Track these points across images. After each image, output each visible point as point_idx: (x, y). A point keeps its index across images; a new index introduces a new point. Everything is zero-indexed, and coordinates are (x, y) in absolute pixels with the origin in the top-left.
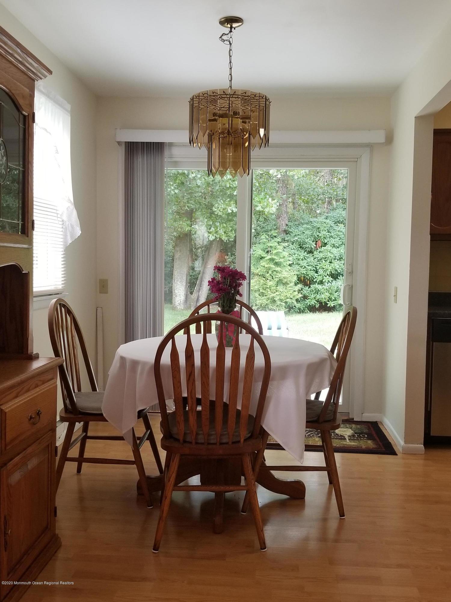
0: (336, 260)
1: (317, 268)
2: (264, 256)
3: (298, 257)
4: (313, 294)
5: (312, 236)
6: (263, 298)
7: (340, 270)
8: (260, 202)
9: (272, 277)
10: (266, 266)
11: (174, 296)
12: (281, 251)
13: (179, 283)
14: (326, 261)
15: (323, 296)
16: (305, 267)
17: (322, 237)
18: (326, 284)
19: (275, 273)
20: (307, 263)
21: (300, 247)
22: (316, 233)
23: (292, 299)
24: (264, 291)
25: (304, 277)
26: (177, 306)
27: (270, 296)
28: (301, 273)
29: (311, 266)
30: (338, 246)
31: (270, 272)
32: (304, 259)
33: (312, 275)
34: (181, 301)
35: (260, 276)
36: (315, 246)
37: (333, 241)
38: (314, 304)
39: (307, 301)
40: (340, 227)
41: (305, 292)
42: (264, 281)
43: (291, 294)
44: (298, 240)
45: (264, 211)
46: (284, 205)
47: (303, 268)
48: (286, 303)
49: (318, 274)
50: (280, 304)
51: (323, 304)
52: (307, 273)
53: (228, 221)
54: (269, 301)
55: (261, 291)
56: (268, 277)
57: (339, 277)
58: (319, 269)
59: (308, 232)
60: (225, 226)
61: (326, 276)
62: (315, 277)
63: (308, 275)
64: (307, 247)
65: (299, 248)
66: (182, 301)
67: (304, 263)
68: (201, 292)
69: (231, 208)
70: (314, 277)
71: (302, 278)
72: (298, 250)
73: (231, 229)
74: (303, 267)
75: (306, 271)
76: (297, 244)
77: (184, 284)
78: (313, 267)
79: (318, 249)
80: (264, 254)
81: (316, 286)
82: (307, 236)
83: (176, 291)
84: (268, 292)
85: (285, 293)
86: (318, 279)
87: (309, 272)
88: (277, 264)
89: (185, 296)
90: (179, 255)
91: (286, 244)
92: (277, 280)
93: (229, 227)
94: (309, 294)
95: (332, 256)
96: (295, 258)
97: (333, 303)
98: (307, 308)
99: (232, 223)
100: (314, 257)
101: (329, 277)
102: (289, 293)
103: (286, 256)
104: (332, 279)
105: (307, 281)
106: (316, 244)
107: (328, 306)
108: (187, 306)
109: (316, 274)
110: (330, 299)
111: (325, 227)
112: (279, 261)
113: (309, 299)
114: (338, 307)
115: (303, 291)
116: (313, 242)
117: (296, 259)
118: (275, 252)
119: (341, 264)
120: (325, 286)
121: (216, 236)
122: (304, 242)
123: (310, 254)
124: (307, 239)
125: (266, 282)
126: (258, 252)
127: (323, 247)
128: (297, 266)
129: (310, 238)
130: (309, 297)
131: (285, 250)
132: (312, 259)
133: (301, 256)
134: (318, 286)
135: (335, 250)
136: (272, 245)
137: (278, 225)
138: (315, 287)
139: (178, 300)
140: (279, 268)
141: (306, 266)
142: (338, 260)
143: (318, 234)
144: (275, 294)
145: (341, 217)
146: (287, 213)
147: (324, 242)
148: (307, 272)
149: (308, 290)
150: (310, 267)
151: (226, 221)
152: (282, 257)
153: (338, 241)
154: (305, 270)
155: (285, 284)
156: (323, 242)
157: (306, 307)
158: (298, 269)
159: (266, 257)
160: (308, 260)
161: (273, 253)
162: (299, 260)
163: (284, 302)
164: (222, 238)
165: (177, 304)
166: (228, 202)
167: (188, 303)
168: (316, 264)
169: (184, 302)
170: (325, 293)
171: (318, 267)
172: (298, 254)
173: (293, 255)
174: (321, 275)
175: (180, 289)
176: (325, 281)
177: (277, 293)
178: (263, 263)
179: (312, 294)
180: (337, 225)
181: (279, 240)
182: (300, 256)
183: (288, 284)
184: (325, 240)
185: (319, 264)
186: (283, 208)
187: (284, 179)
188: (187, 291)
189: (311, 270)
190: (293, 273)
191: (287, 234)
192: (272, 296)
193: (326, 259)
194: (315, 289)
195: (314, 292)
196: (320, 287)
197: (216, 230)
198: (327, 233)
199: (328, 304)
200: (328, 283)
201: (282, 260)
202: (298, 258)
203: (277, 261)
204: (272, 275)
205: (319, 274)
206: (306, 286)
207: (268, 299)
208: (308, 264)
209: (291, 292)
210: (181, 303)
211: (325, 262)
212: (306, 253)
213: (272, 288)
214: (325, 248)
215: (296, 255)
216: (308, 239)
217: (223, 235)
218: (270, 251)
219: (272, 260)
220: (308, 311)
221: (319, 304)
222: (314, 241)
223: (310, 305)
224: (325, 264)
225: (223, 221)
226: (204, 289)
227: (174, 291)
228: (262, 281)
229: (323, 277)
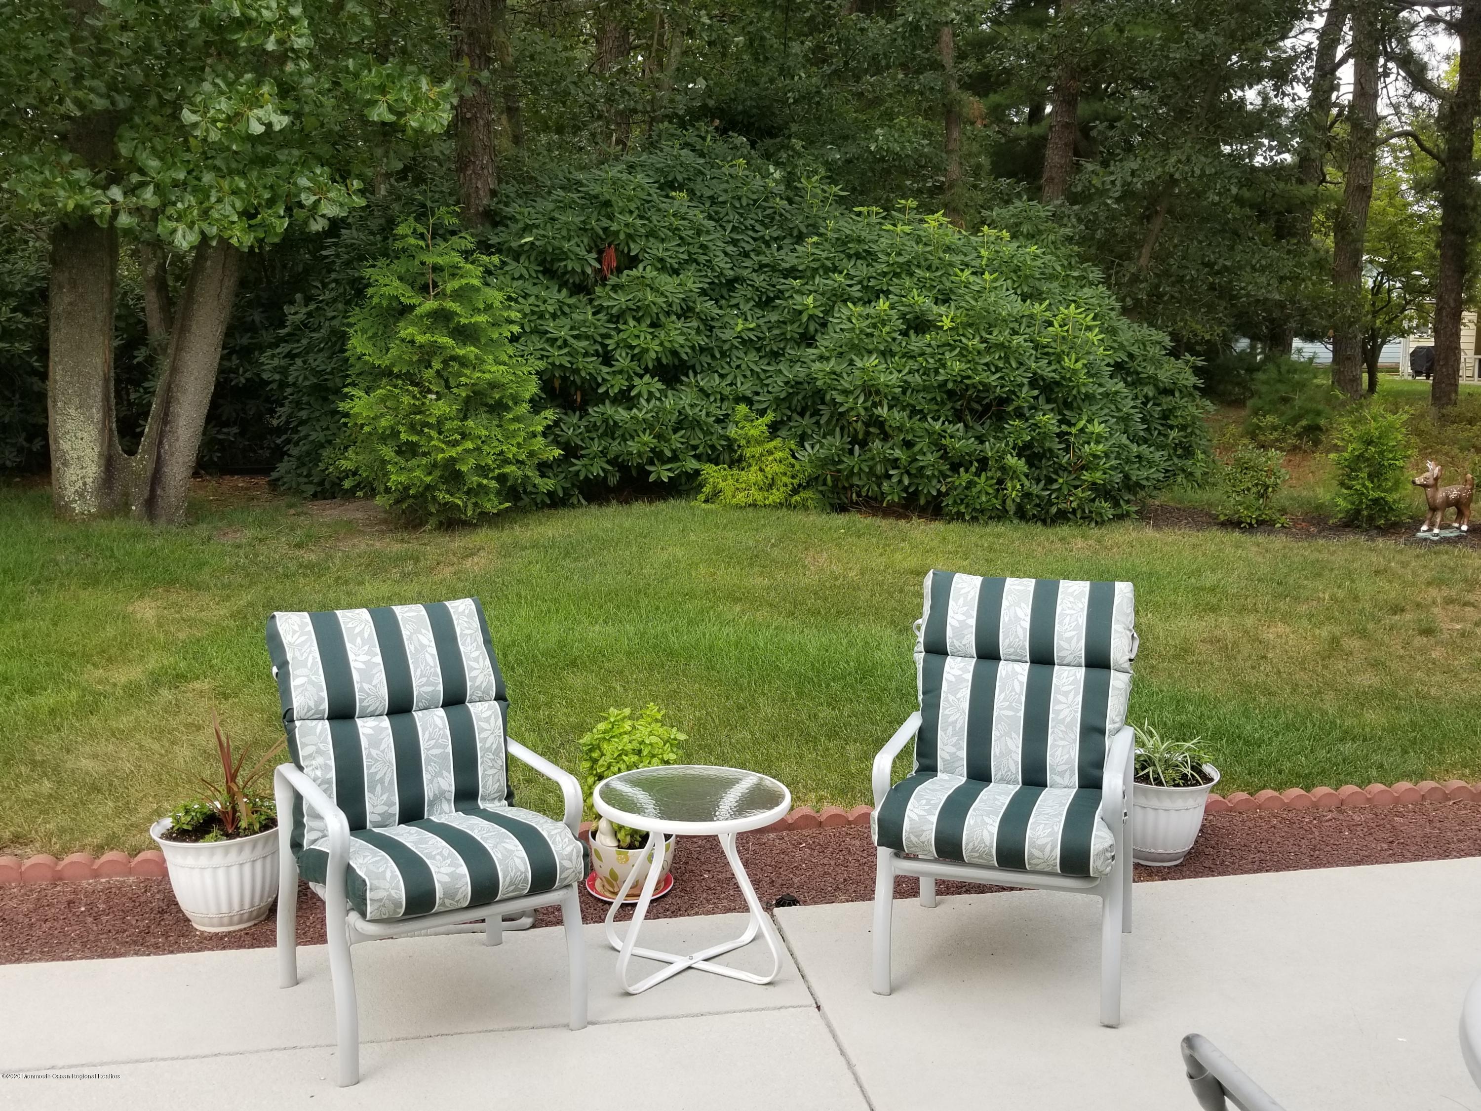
0: (674, 318)
1: (610, 348)
2: (412, 301)
3: (538, 306)
4: (596, 440)
5: (585, 230)
6: (414, 462)
7: (689, 351)
8: (383, 90)
9: (447, 381)
10: (420, 339)
11: (56, 464)
12: (476, 282)
13: (72, 412)
14: (638, 320)
15: (633, 446)
16: (565, 341)
17: (622, 236)
18: (643, 402)
19: (455, 366)
20: (572, 329)
21: (544, 272)
22: (598, 220)
23: (522, 463)
24: (415, 438)
25: (564, 379)
26: (71, 502)
27: (440, 456)
28: (553, 364)
29: (587, 338)
30: (676, 266)
31: (437, 365)
32: (559, 313)
33: (593, 371)
34: (85, 484)
35: (398, 376)
36: (598, 266)
37: (658, 249)
38: (602, 474)
39: (578, 465)
40: (676, 203)
41: (570, 432)
42: (414, 397)
43: (519, 445)
44: (537, 243)
45: (402, 122)
46: (481, 122)
47: (560, 348)
48: (502, 479)
49: (613, 369)
50: (480, 485)
51: (634, 473)
52: (572, 364)
53: (252, 162)
54: (437, 473)
55: (403, 437)
56: (430, 383)
57: (684, 378)
58: (615, 349)
59: (572, 218)
60: (242, 185)
61: (641, 377)
62: (604, 379)
63: (577, 371)
64: (570, 268)
65: (540, 276)
66: (89, 481)
67: (560, 329)
68: (170, 446)
69: (259, 112)
70: (600, 380)
71: (557, 383)
72: (535, 281)
73: (267, 196)
74: (559, 343)
75: (569, 359)
76: (532, 259)
77: (97, 414)
78: (595, 341)
79: (609, 276)
80: (409, 297)
81: (608, 409)
82: (569, 230)
83: (65, 445)
84: (431, 438)
85: (496, 443)
86: (612, 386)
87: (581, 363)
88: (465, 334)
89: (103, 462)
90: (67, 300)
91: (496, 259)
92: (464, 395)
93: (260, 189)
94: (582, 440)
95: (661, 300)
96: (528, 311)
97: (669, 470)
98: (578, 488)
99: (271, 171)
100: (595, 307)
101: (653, 378)
102: (514, 442)
103: (497, 304)
104: (660, 386)
105: (572, 391)
106: (599, 260)
107: (652, 478)
108: (113, 501)
109: (605, 369)
110: (657, 456)
111: (630, 200)
112: (473, 320)
113: (583, 456)
114: (683, 480)
115: (562, 430)
116: (589, 252)
117: (533, 312)
118: (452, 285)
119: (689, 331)
120: (640, 410)
121: (205, 226)
122: (557, 252)
123: (582, 295)
124: (569, 241)
125: (423, 404)
126: (385, 285)
127: (626, 272)
128: (535, 338)
129: (576, 239)
130: (583, 448)
131: (489, 279)
132: (590, 313)
133: (550, 301)
134: (613, 409)
135: (668, 283)
136: (440, 261)
137: (463, 191)
138: (603, 414)
139: (74, 478)
140: (472, 348)
141: (568, 338)
142: (679, 318)
143: (606, 223)
144: (459, 449)
145: (679, 167)
146: (494, 151)
147: (629, 251)
148: (575, 361)
149: (580, 423)
150: (584, 343)
151: (245, 165)
152: (482, 306)
153: (677, 249)
154: (565, 354)
155: (498, 408)
156: (626, 251)
157: (573, 485)
158: (542, 349)
159: (420, 305)
160: (573, 315)
161: (448, 292)
162: (541, 316)
163: (492, 478)
164: (231, 237)
165: (70, 492)
166: (249, 88)
167: (118, 487)
168: (604, 331)
169: (99, 489)
170: (641, 434)
171: (611, 343)
172: (537, 296)
173: (520, 300)
174: (621, 372)
175: (79, 434)
176: (639, 395)
177: (469, 445)
178: (407, 330)
179: (593, 439)
180: (667, 196)
181: (468, 242)
182: (545, 302)
183: (507, 408)
184: (632, 246)
185: (613, 333)
186: (476, 133)
187: (474, 26)
188: (110, 440)
189: (586, 354)
190: (526, 369)
191: (495, 225)
192: (447, 455)
193: (640, 314)
194: (605, 421)
195: (600, 431)
196: (621, 414)
197: (201, 203)
198: (639, 222)
199: (651, 472)
200: (648, 401)
201: (482, 319)
202: (536, 309)
203: (463, 321)
204: (445, 374)
205: (618, 366)
206: (570, 412)
207: (435, 465)
208: (575, 333)
209: (520, 440)
210: (85, 490)
211: (635, 323)
212: (564, 292)
213: (448, 425)
214: (634, 273)
215: (532, 300)
216: (572, 242)
217: (233, 223)
218: (435, 285)
219: (441, 317)
220: (583, 501)
221: (618, 475)
222: (591, 248)
223: (586, 476)
224: (637, 333)
225: (234, 165)
226: (180, 431)
227: (56, 441)
228: (406, 399)
229: (629, 379)
